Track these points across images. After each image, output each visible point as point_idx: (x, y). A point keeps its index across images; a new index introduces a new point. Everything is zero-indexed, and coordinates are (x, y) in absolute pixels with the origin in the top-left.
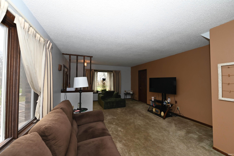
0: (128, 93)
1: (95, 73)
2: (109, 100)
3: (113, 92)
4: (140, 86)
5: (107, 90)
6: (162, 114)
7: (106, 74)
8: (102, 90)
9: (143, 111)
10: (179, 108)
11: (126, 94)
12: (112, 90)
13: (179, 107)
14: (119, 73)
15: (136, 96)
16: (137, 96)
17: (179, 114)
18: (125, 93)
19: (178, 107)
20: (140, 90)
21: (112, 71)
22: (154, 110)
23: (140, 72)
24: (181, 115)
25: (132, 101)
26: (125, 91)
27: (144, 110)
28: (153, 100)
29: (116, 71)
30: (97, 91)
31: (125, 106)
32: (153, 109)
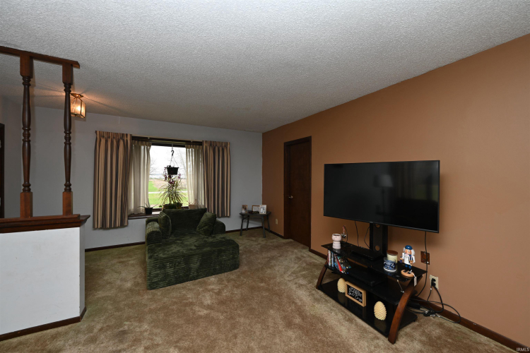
0: (251, 212)
1: (142, 147)
2: (175, 249)
3: (203, 211)
4: (289, 189)
5: (185, 204)
6: (380, 310)
7: (181, 152)
8: (166, 206)
9: (300, 286)
10: (437, 283)
11: (248, 215)
12: (202, 203)
13: (437, 279)
14: (223, 150)
15: (277, 220)
16: (279, 223)
17: (441, 306)
18: (244, 212)
19: (431, 277)
20: (288, 204)
21: (200, 144)
22: (342, 286)
23: (289, 146)
24: (446, 308)
25: (265, 237)
26: (244, 207)
27: (302, 281)
28: (337, 246)
29: (213, 145)
30: (149, 211)
31: (235, 266)
32: (338, 280)
